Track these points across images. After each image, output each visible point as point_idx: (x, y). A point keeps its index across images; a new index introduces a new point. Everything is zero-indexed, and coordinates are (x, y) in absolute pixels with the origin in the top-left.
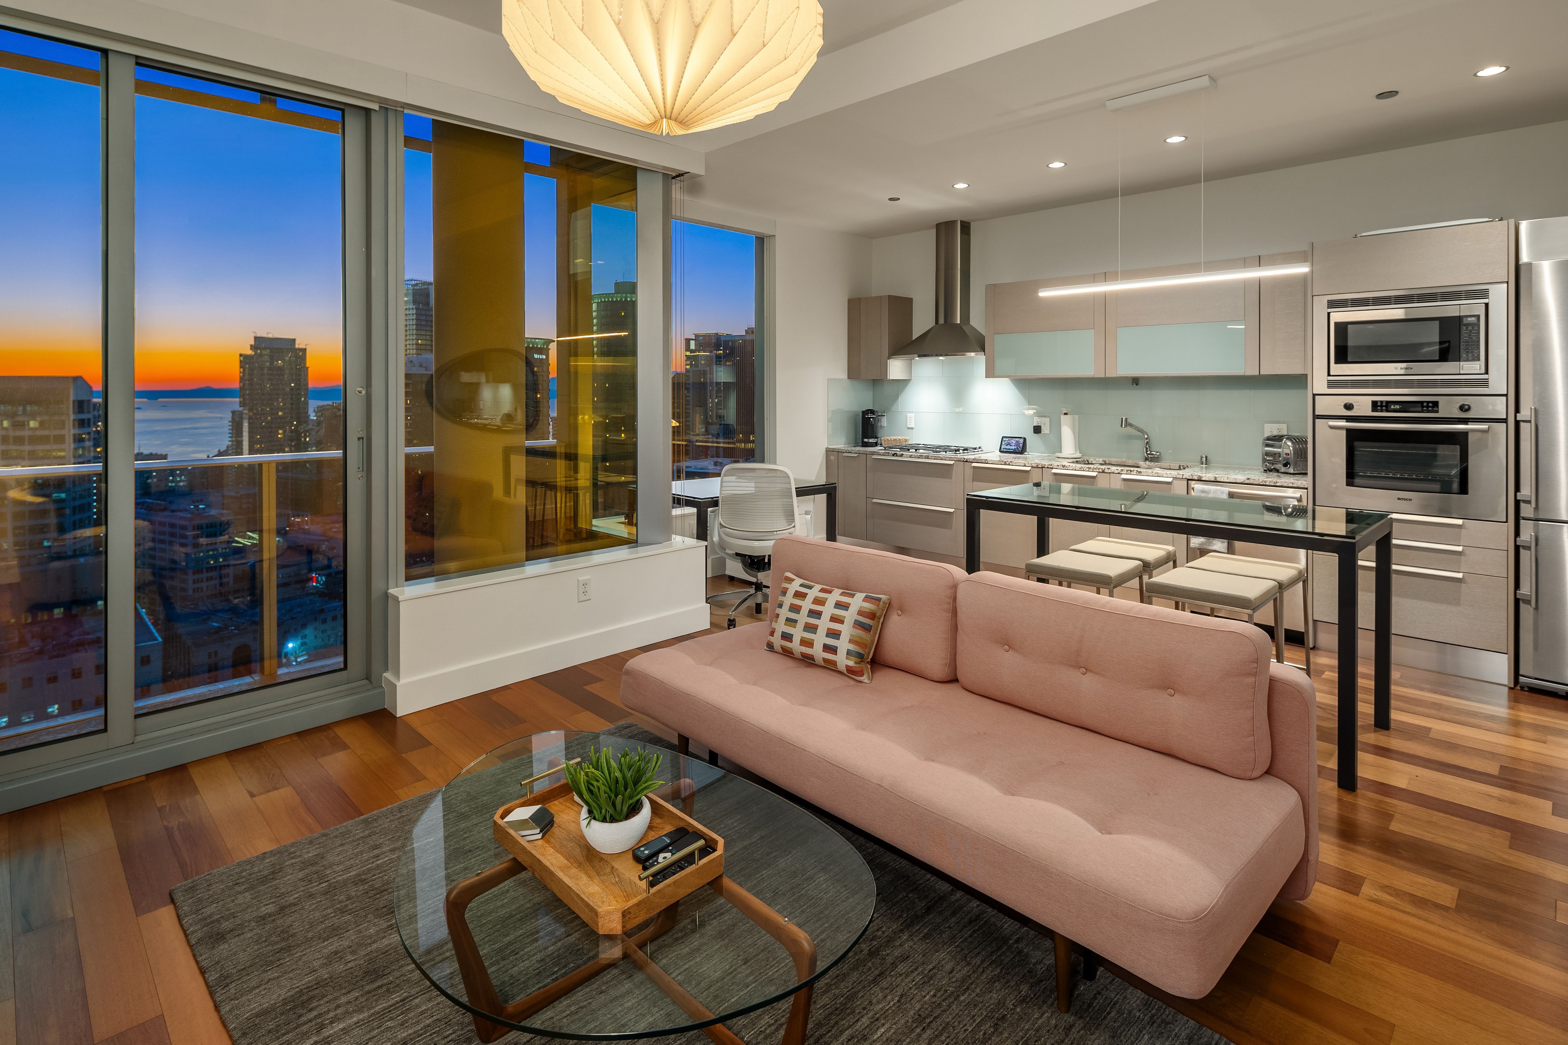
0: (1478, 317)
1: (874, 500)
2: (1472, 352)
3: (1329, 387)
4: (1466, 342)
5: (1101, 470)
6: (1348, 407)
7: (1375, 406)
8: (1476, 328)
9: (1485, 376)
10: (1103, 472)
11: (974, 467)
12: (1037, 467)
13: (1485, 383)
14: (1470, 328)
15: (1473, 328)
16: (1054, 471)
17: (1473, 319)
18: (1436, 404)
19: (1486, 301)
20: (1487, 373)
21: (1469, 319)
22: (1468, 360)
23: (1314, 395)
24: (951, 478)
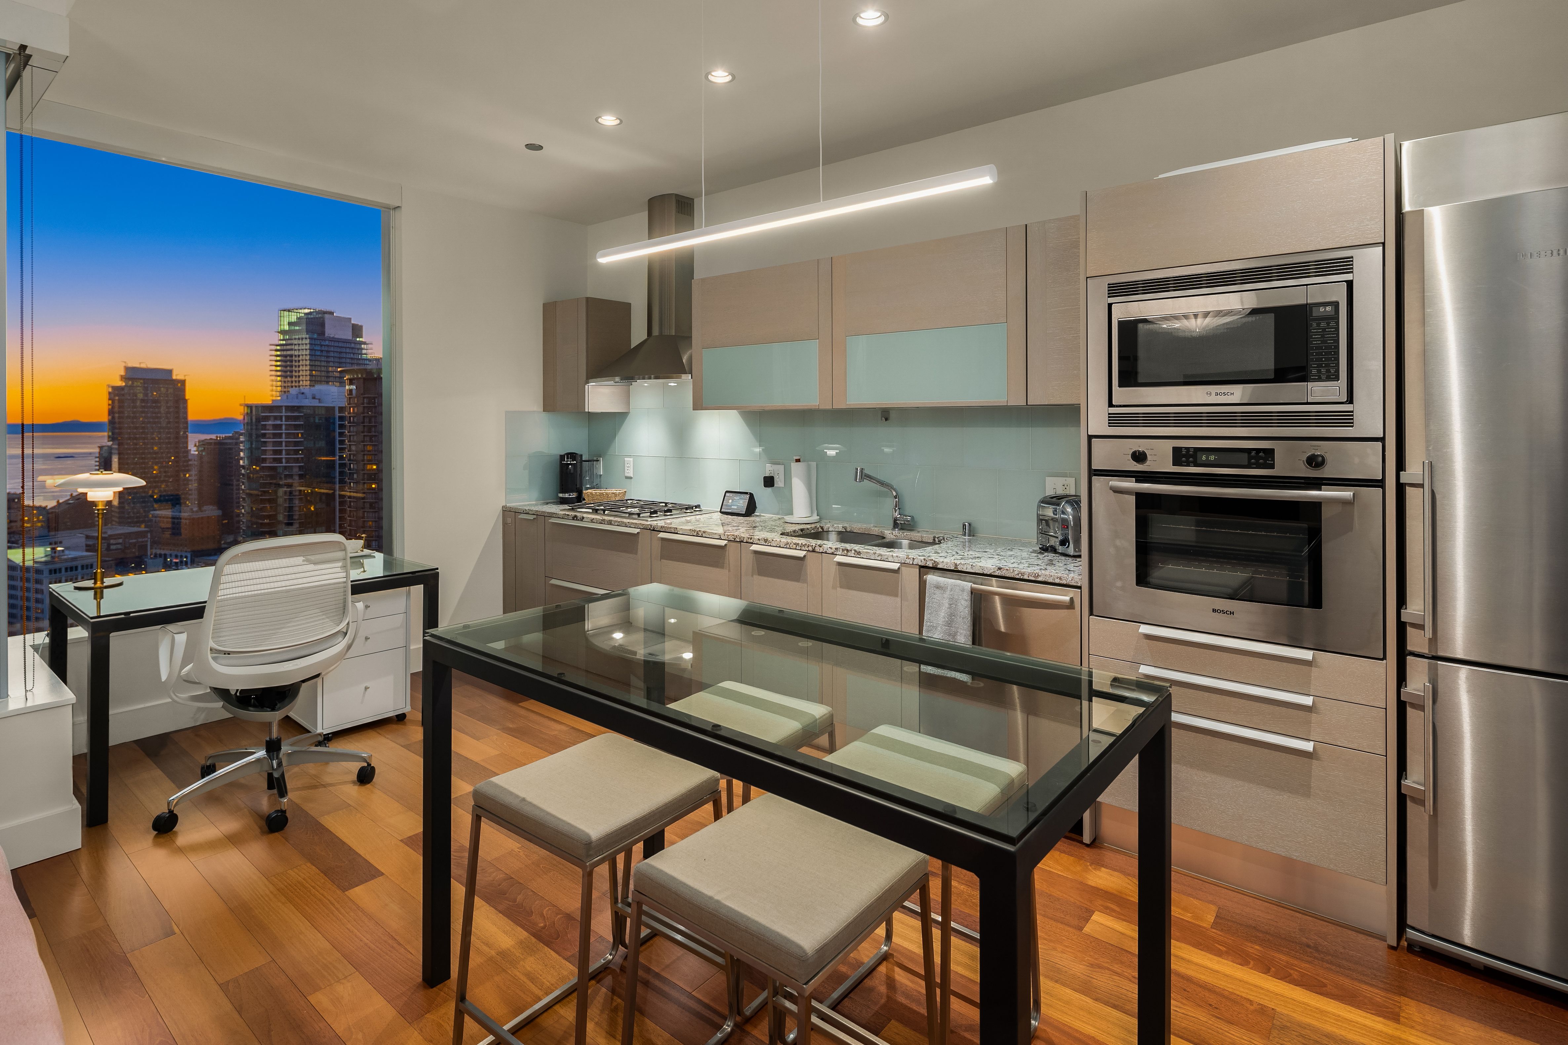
0: (1336, 305)
1: (553, 582)
2: (1327, 365)
3: (1111, 425)
4: (1317, 348)
5: (810, 549)
6: (1139, 457)
7: (1179, 456)
8: (1332, 324)
9: (1348, 407)
10: (814, 551)
11: (663, 539)
12: (734, 541)
13: (1347, 419)
14: (1323, 324)
15: (1328, 324)
16: (754, 547)
17: (1328, 308)
18: (1270, 452)
19: (1348, 277)
20: (1350, 400)
21: (1322, 309)
22: (1319, 379)
23: (1090, 438)
24: (636, 554)
